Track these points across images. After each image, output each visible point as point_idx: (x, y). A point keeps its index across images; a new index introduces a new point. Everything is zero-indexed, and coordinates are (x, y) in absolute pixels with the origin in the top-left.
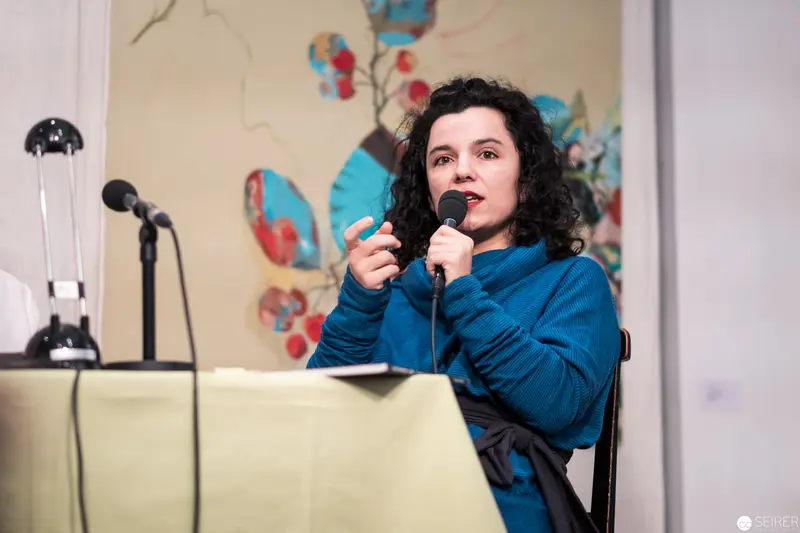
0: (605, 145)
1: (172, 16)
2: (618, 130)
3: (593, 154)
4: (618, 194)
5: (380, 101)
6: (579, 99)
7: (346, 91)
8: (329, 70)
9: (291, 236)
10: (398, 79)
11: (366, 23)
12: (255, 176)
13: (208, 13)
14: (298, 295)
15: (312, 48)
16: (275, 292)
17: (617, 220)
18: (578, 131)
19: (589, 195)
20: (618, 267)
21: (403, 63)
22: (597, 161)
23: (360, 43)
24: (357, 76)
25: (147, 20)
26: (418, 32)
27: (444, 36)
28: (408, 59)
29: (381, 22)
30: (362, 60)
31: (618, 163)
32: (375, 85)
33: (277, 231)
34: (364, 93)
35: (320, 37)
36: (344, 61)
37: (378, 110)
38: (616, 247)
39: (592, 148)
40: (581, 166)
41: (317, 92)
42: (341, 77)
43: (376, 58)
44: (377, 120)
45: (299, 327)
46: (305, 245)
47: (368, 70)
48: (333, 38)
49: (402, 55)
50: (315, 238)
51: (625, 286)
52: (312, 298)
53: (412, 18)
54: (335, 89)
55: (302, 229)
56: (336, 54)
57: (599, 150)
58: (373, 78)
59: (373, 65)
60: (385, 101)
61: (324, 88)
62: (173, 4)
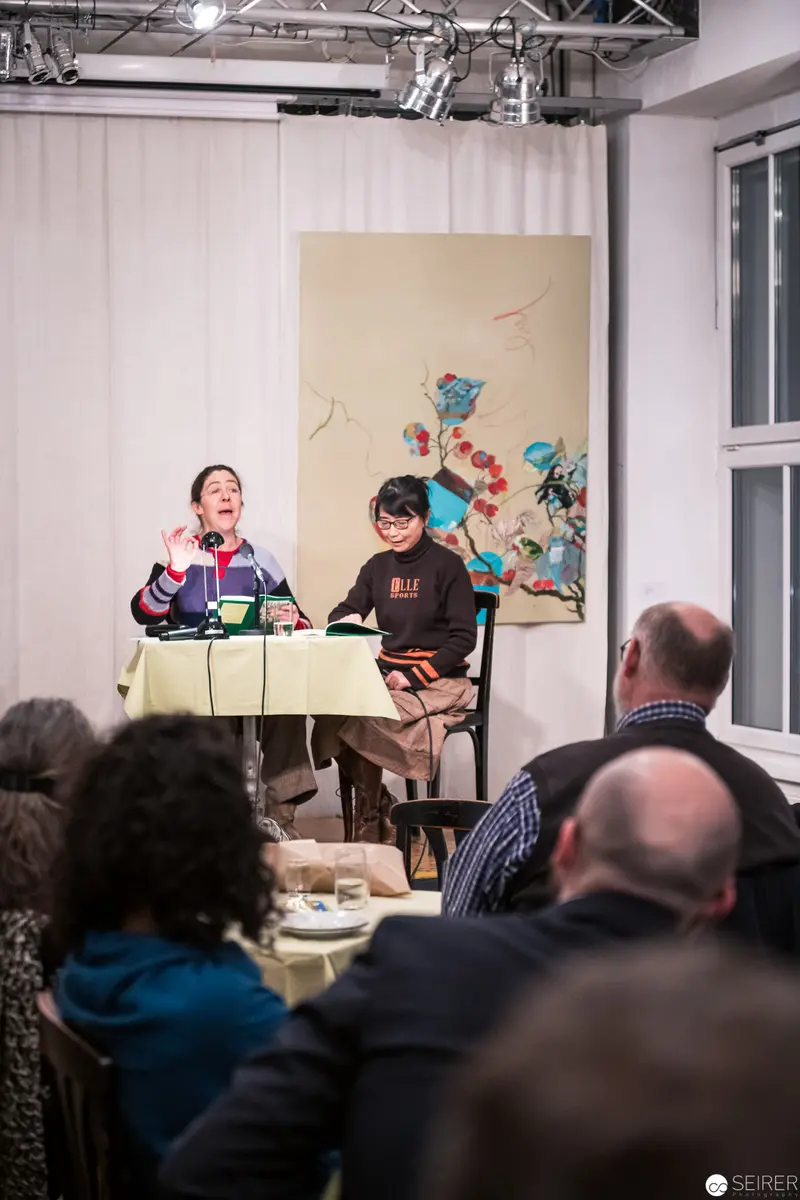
0: (576, 465)
1: (330, 423)
2: (585, 455)
3: (569, 470)
4: (584, 490)
5: (443, 454)
6: (561, 442)
7: (424, 451)
8: (415, 442)
10: (454, 442)
11: (436, 415)
13: (348, 420)
15: (405, 431)
17: (583, 504)
18: (559, 459)
19: (566, 492)
20: (584, 529)
21: (456, 434)
22: (571, 474)
23: (432, 426)
24: (431, 443)
25: (316, 428)
26: (465, 417)
27: (481, 417)
28: (460, 431)
29: (444, 414)
30: (433, 435)
31: (585, 474)
32: (441, 447)
34: (434, 452)
35: (409, 426)
36: (423, 437)
37: (442, 460)
38: (582, 519)
39: (568, 467)
40: (561, 477)
41: (409, 455)
42: (422, 444)
43: (441, 432)
44: (442, 465)
47: (437, 440)
48: (417, 426)
49: (456, 429)
51: (588, 539)
53: (461, 410)
54: (418, 452)
56: (418, 433)
57: (573, 468)
58: (439, 443)
59: (439, 437)
60: (446, 454)
61: (412, 452)
62: (330, 417)
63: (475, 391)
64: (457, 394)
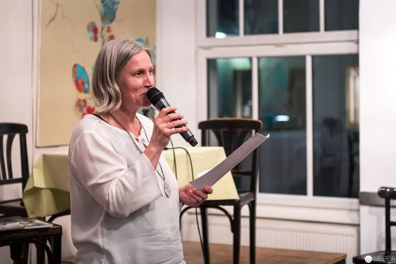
1: (56, 18)
5: (103, 41)
6: (147, 39)
7: (96, 39)
8: (92, 33)
9: (83, 83)
10: (107, 35)
11: (100, 18)
12: (75, 66)
13: (64, 17)
14: (85, 101)
15: (88, 26)
16: (79, 100)
21: (109, 30)
23: (99, 25)
24: (99, 35)
25: (49, 20)
26: (112, 20)
27: (118, 21)
29: (104, 18)
30: (99, 30)
32: (102, 37)
33: (80, 82)
34: (100, 39)
35: (90, 23)
36: (95, 30)
42: (94, 35)
43: (103, 29)
45: (85, 110)
46: (86, 85)
47: (101, 32)
48: (92, 24)
49: (108, 28)
50: (88, 84)
52: (88, 101)
53: (110, 16)
54: (93, 39)
55: (86, 81)
56: (93, 28)
58: (102, 35)
61: (91, 39)
62: (56, 14)
63: (115, 6)
64: (109, 8)
